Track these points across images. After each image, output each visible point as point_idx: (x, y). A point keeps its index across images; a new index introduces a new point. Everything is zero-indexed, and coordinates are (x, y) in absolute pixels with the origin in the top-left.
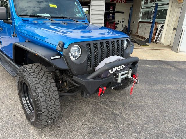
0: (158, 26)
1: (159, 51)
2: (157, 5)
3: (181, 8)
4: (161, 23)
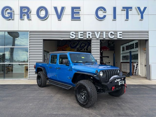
0: (135, 64)
1: (138, 80)
2: (130, 52)
3: (146, 53)
4: (136, 63)
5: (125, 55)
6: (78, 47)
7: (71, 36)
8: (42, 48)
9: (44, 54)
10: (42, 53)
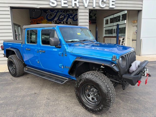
0: (121, 39)
4: (122, 37)
5: (108, 28)
6: (56, 19)
7: (51, 2)
8: (10, 20)
9: (14, 28)
10: (11, 27)
